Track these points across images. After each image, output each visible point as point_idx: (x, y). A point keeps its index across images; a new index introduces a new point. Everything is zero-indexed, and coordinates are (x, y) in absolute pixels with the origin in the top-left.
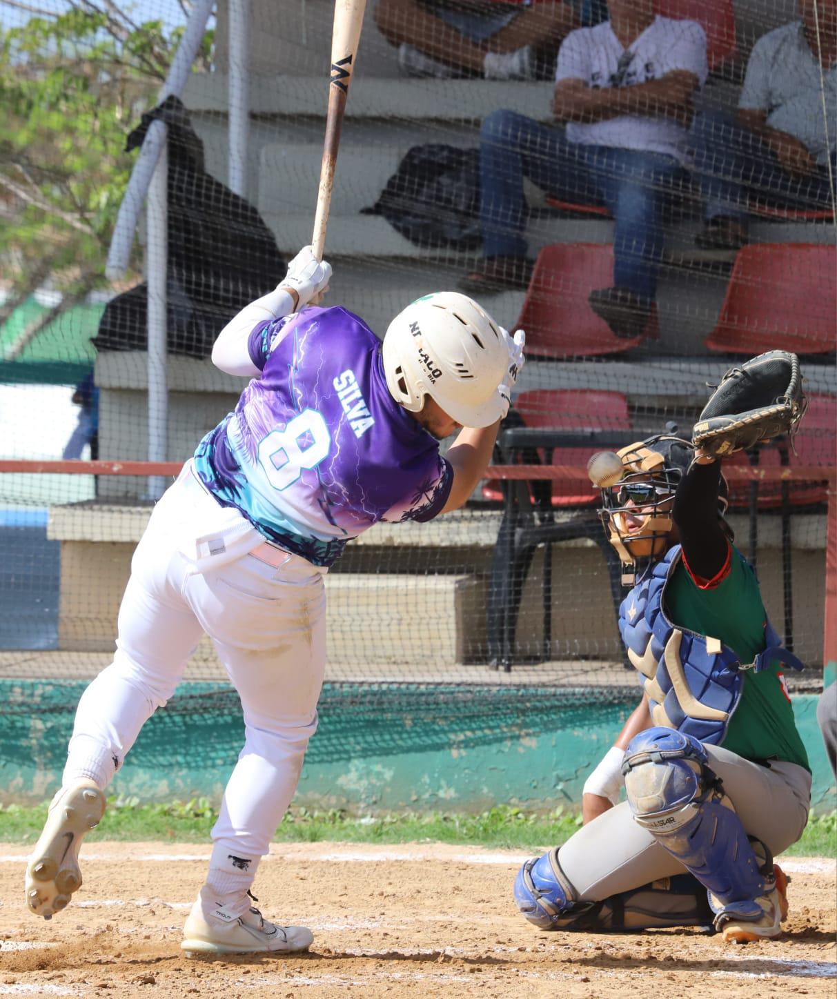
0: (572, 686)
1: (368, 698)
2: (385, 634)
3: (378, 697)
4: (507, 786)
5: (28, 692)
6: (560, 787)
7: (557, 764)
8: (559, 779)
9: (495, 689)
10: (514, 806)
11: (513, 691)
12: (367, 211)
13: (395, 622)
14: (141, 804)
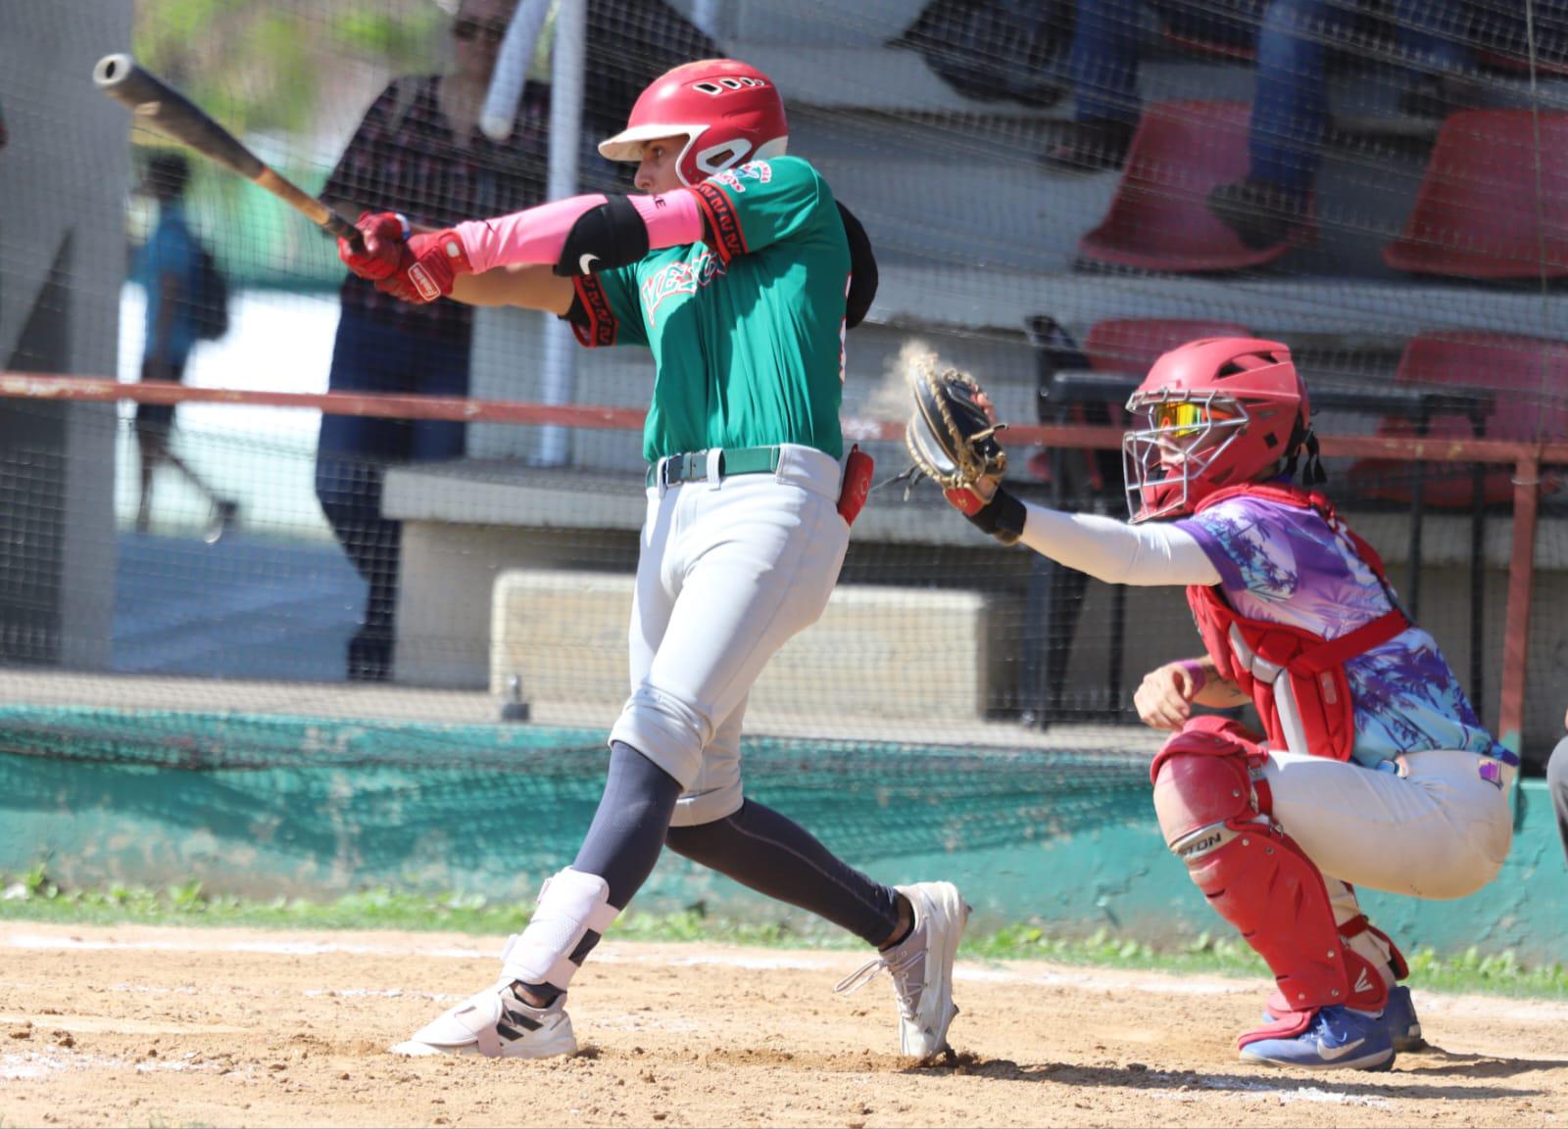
0: (1126, 753)
1: (826, 763)
2: (869, 672)
3: (840, 762)
4: (1025, 898)
5: (327, 735)
6: (1103, 902)
7: (1100, 868)
8: (1102, 891)
9: (1012, 755)
10: (1034, 927)
11: (1039, 759)
12: (892, 44)
13: (884, 656)
14: (486, 906)
